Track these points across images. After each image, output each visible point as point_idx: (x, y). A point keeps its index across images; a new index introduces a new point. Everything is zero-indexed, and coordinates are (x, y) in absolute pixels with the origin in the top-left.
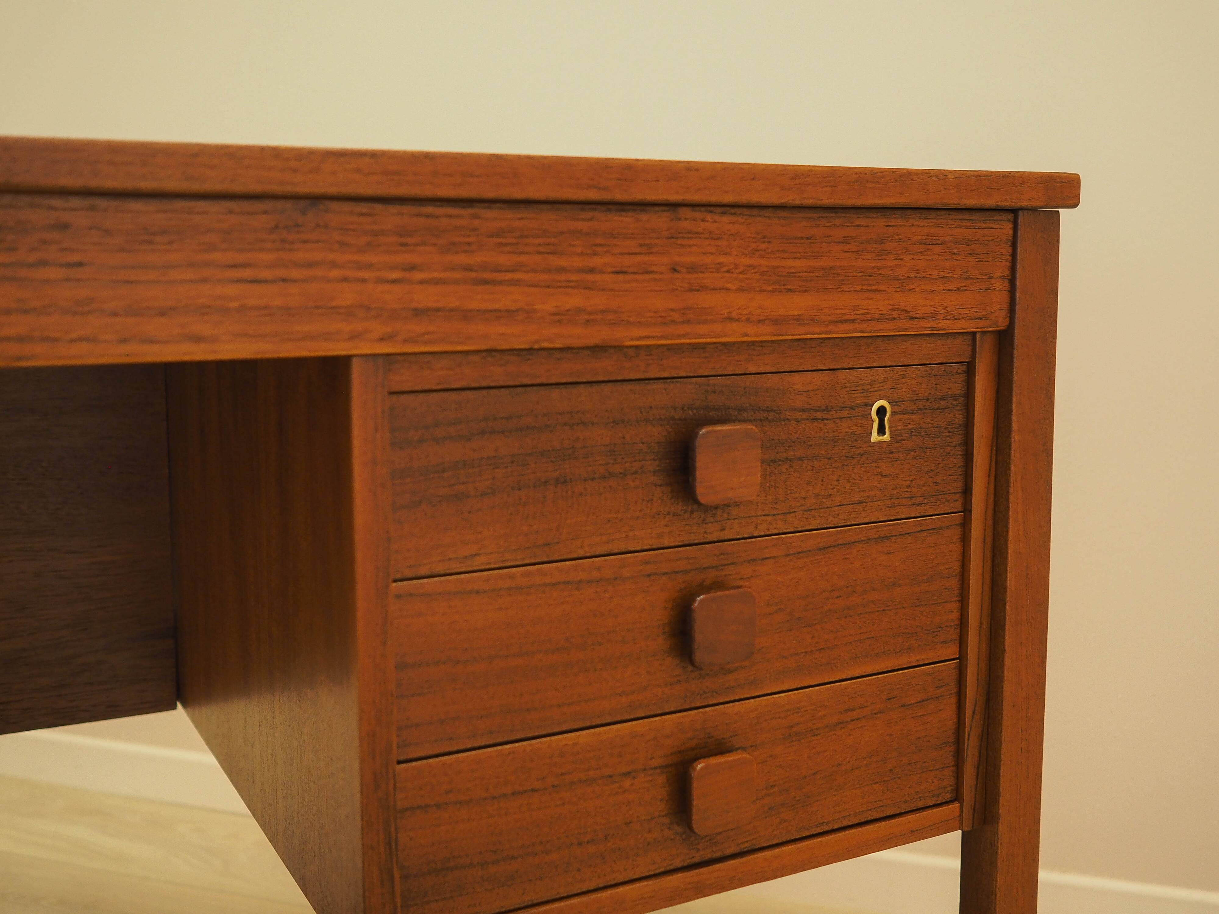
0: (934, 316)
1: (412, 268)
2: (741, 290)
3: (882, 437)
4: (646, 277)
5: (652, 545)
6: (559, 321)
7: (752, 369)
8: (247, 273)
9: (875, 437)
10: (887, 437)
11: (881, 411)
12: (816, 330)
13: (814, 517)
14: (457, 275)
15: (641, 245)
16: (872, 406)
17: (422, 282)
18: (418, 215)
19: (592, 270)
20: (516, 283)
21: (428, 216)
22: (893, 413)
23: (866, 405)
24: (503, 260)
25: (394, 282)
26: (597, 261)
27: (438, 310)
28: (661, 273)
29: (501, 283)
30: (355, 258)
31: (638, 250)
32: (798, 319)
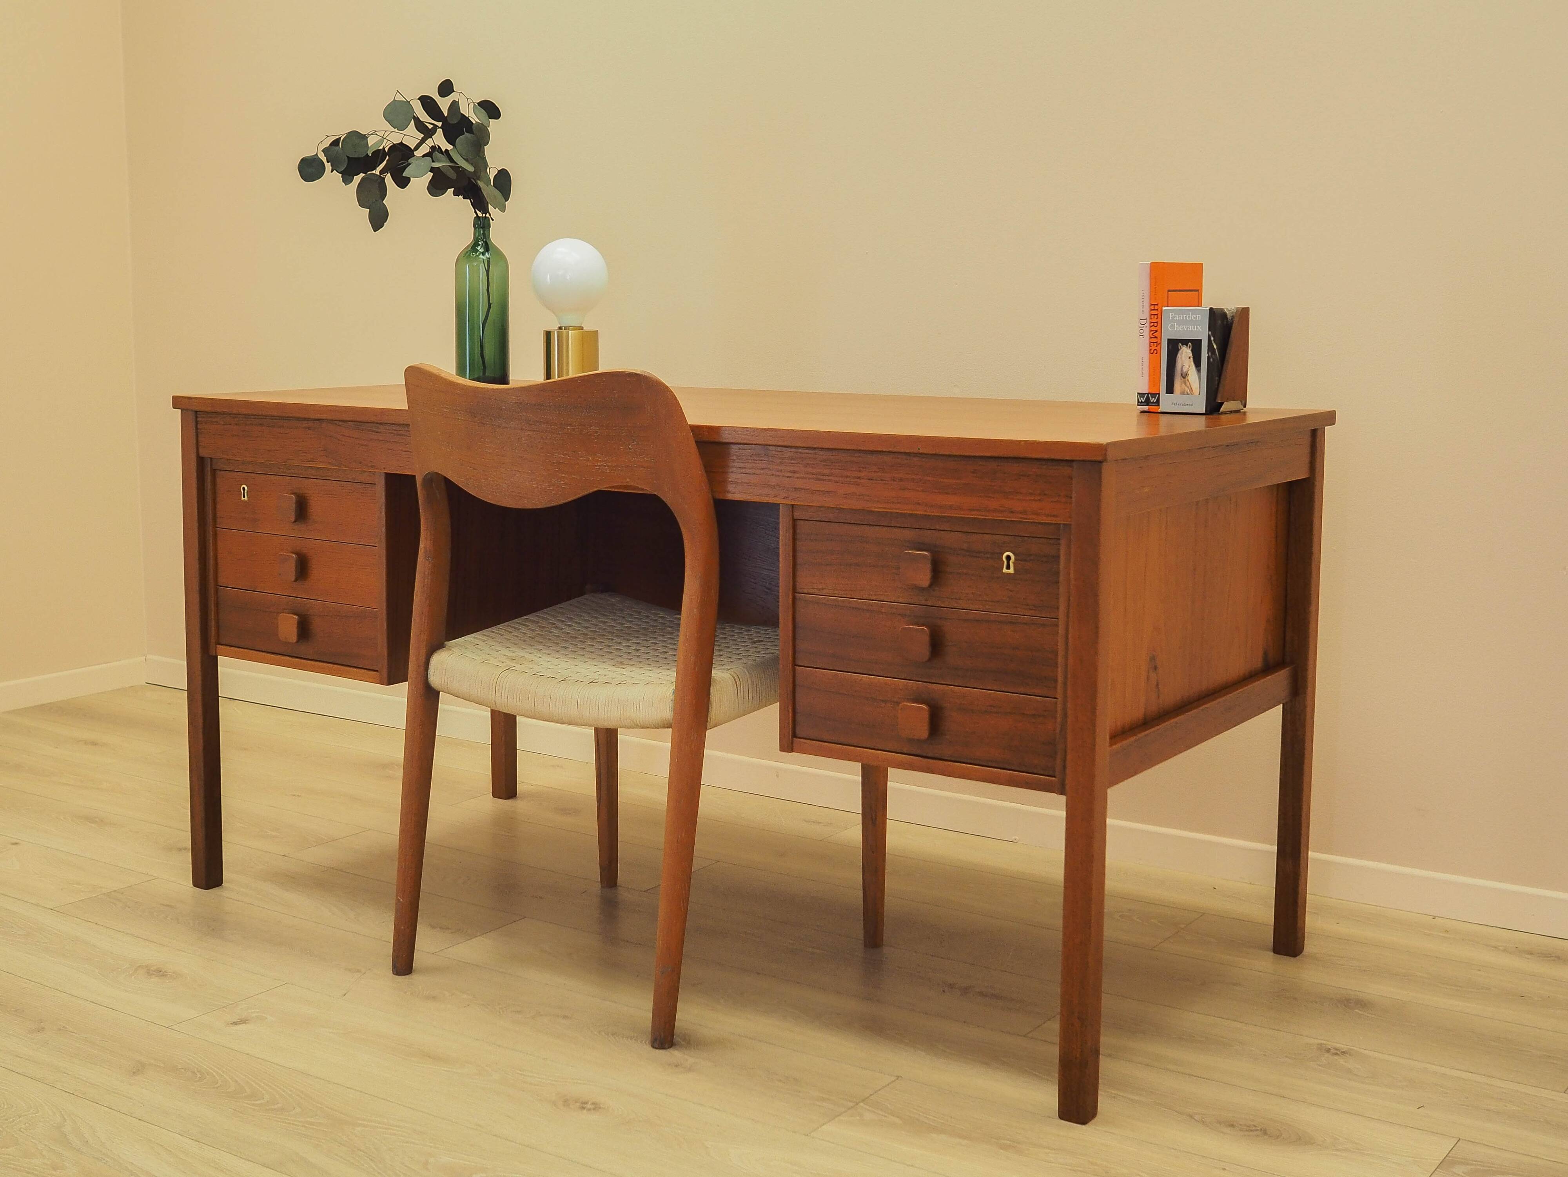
0: (1024, 512)
1: (794, 472)
2: (923, 491)
3: (1008, 571)
4: (882, 482)
5: (895, 600)
6: (846, 497)
7: (938, 528)
8: (743, 470)
9: (1005, 570)
10: (1012, 571)
11: (1008, 558)
12: (962, 512)
13: (972, 604)
14: (811, 476)
15: (879, 469)
16: (1003, 554)
17: (798, 478)
18: (797, 452)
19: (859, 478)
20: (830, 480)
21: (800, 453)
22: (1016, 560)
23: (1000, 553)
24: (826, 471)
25: (788, 477)
26: (862, 474)
27: (802, 489)
28: (888, 481)
29: (825, 480)
30: (776, 467)
31: (878, 470)
32: (951, 507)
